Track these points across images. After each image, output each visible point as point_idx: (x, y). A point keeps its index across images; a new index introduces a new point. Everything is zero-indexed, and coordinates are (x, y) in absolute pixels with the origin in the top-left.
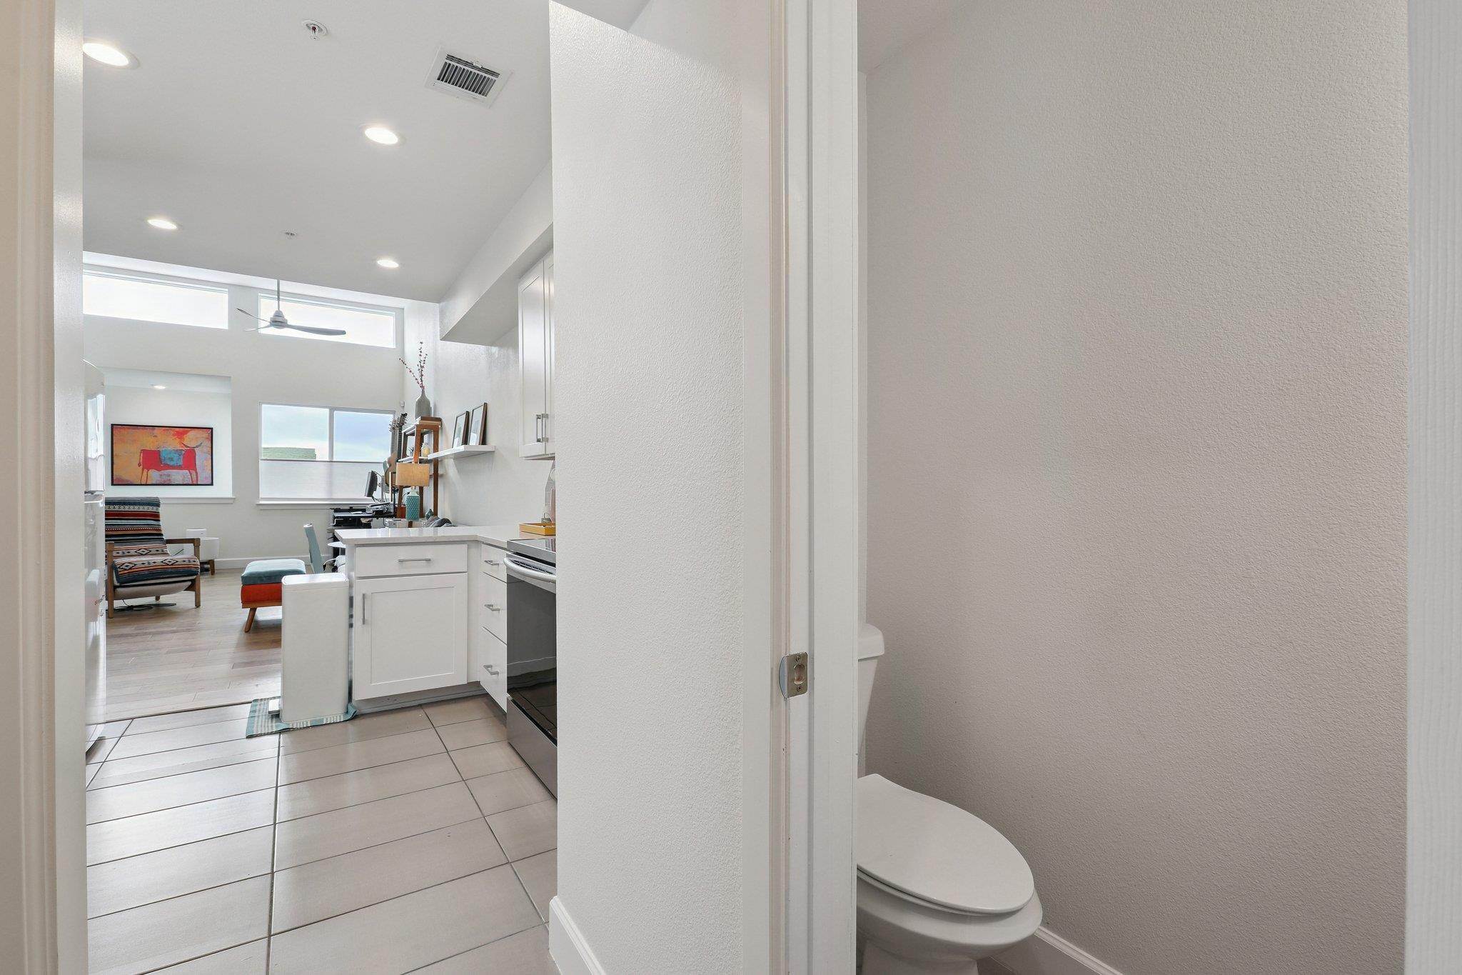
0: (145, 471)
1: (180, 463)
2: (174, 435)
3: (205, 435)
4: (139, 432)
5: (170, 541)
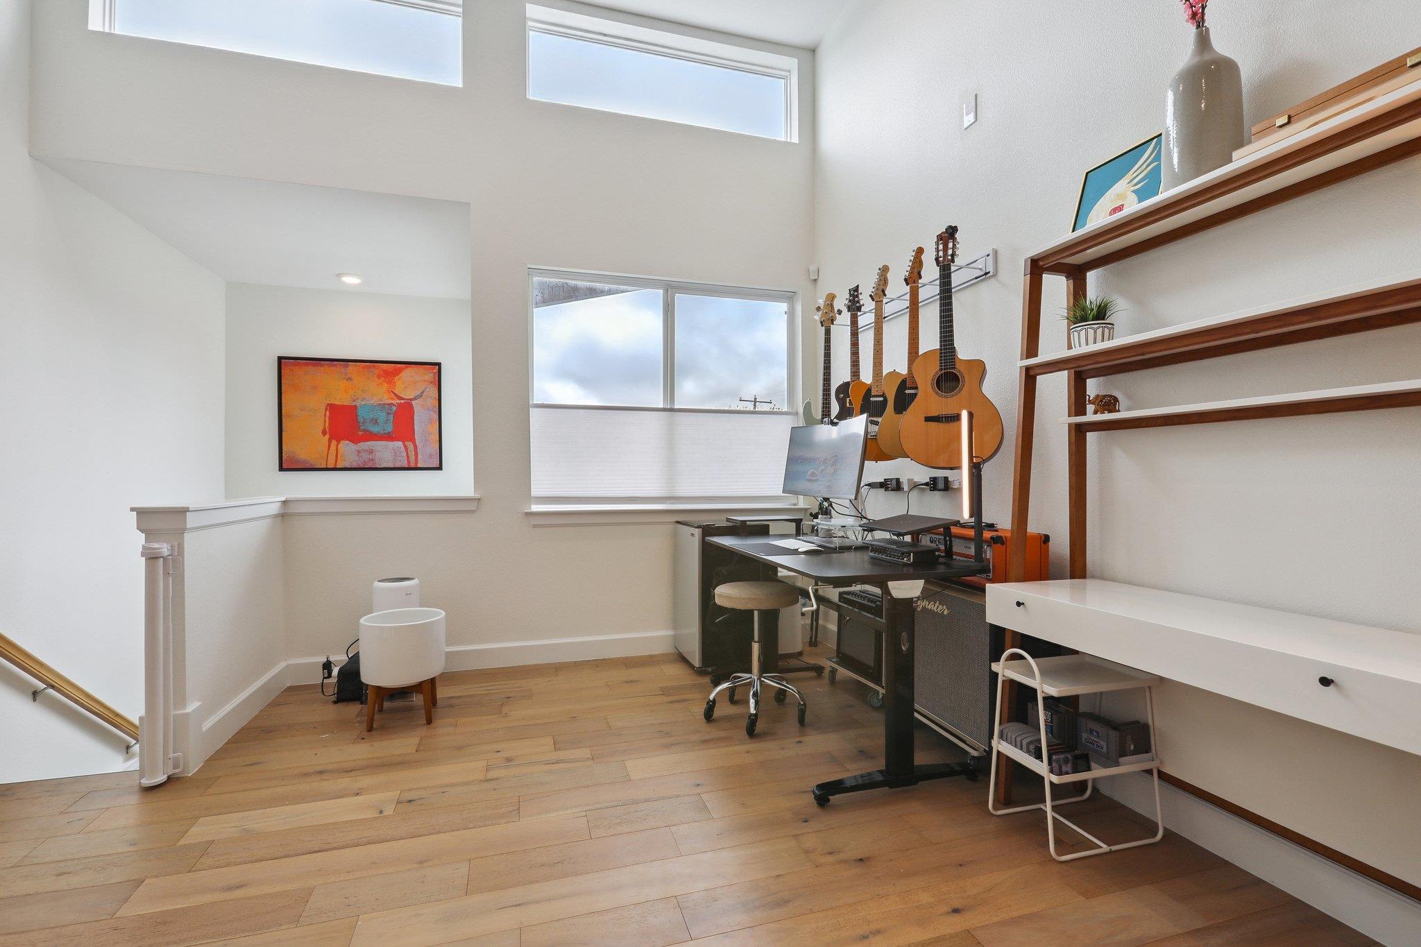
0: (334, 443)
1: (389, 428)
2: (379, 377)
3: (429, 375)
4: (320, 375)
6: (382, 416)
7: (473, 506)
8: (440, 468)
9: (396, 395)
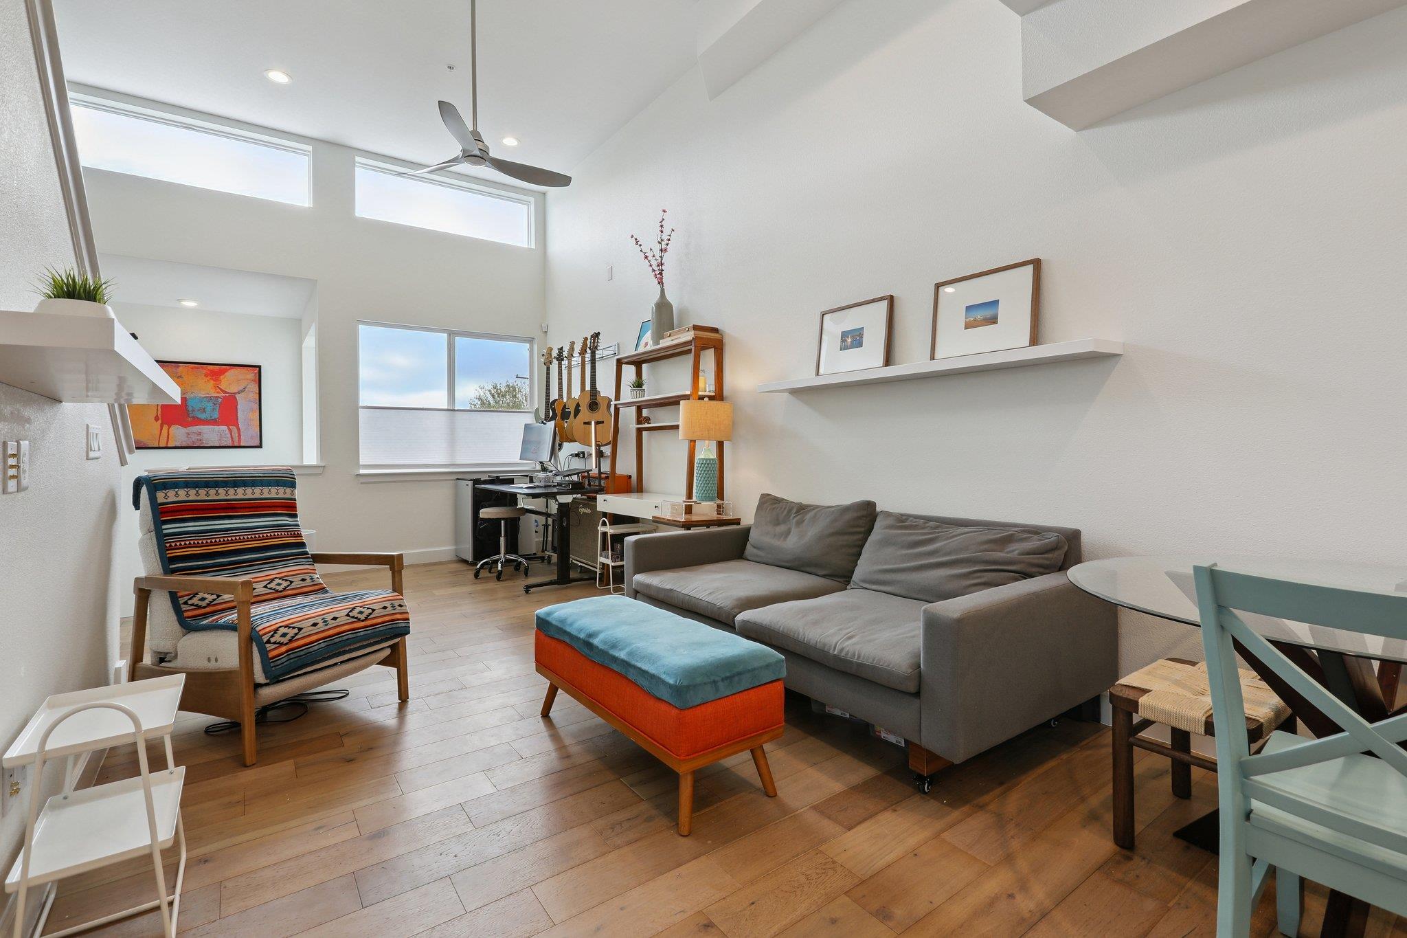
0: (165, 427)
1: (216, 415)
2: (206, 375)
3: (251, 375)
5: (319, 559)
6: (209, 406)
7: (320, 471)
8: (260, 446)
9: (221, 389)
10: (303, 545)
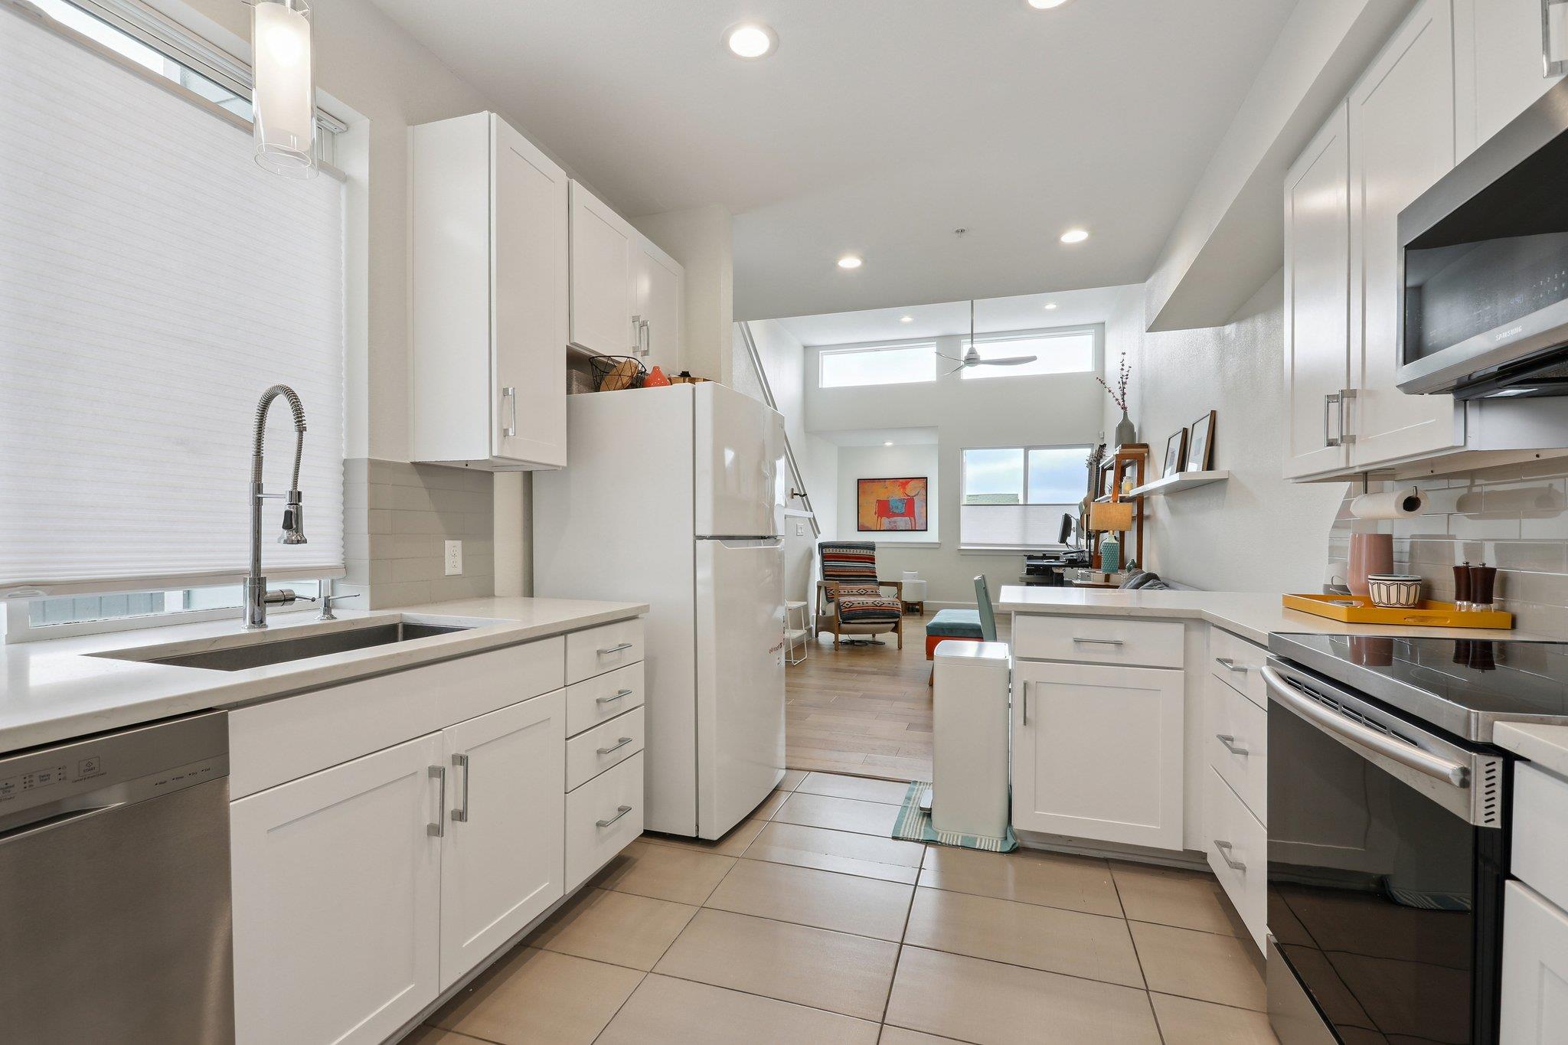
0: (880, 518)
1: (903, 510)
2: (899, 486)
3: (921, 484)
4: (875, 485)
5: (882, 584)
6: (900, 505)
7: (939, 547)
8: (926, 530)
9: (906, 494)
10: (876, 577)
